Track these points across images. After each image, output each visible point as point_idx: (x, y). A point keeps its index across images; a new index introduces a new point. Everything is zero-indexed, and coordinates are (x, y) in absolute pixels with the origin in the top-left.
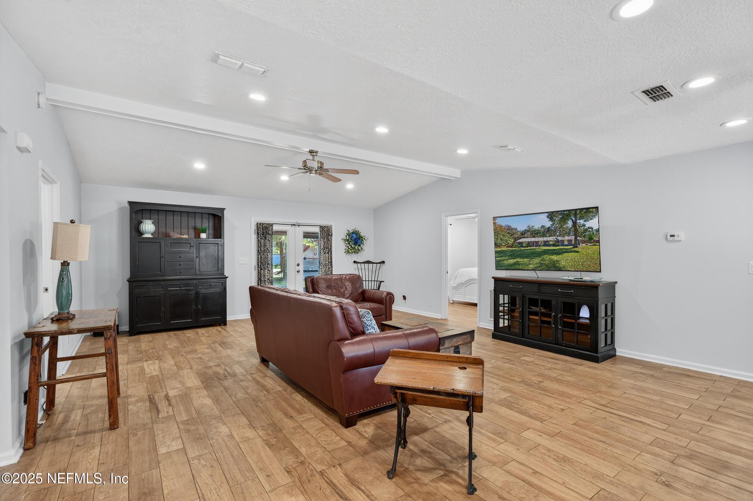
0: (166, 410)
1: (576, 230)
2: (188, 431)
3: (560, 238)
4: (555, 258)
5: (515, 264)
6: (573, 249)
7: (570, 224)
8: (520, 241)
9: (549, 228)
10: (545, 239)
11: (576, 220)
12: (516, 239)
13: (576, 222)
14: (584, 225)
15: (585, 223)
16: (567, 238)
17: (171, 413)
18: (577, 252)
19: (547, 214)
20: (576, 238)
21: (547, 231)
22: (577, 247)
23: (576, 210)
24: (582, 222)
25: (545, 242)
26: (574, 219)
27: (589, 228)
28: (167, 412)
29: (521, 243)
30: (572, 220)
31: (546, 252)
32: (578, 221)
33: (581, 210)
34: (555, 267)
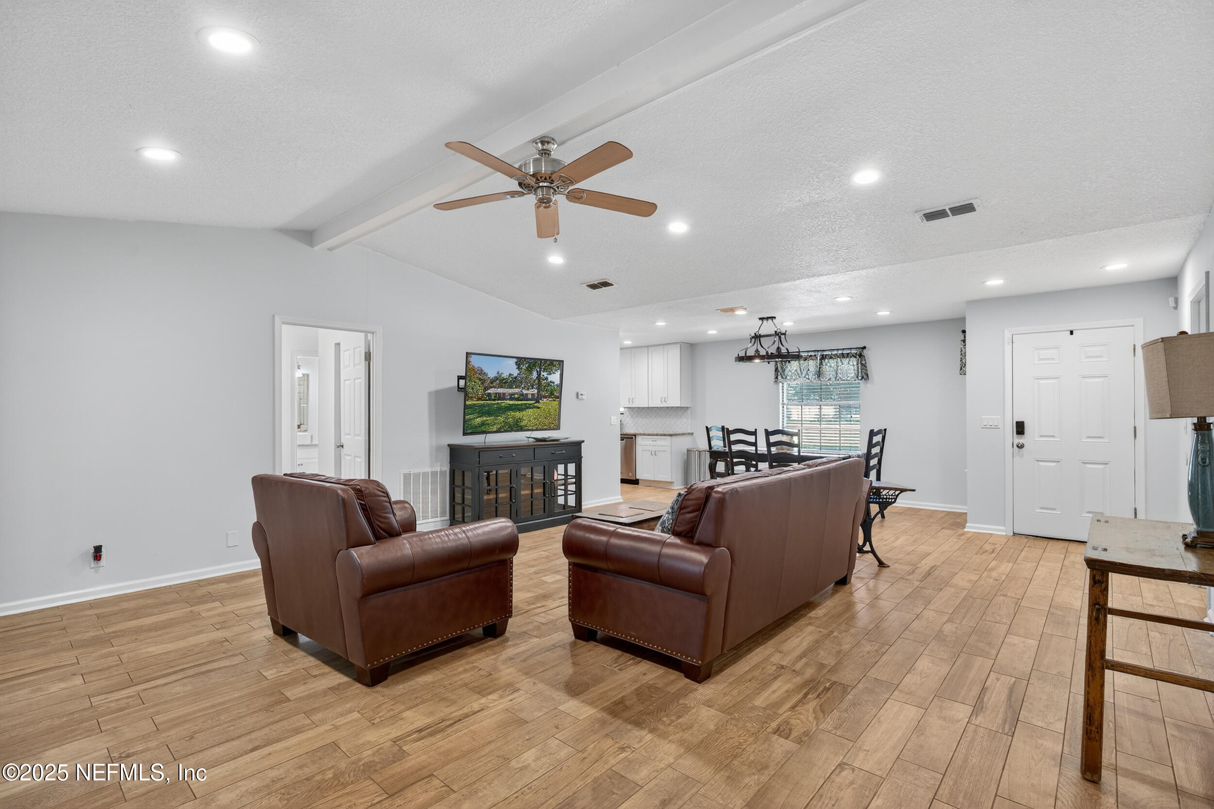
0: (998, 684)
1: (539, 384)
2: (989, 644)
3: (525, 392)
4: (518, 414)
5: (483, 424)
6: (536, 405)
7: (535, 375)
8: (489, 391)
9: (516, 378)
10: (511, 391)
11: (540, 371)
12: (486, 389)
13: (540, 374)
14: (547, 379)
15: (548, 376)
16: (530, 392)
17: (993, 676)
18: (539, 408)
19: (515, 360)
20: (538, 392)
21: (512, 382)
22: (539, 402)
23: (541, 360)
24: (545, 374)
25: (511, 395)
26: (538, 370)
27: (551, 382)
28: (998, 680)
29: (489, 394)
30: (537, 372)
31: (510, 408)
32: (542, 373)
33: (546, 360)
34: (517, 427)
